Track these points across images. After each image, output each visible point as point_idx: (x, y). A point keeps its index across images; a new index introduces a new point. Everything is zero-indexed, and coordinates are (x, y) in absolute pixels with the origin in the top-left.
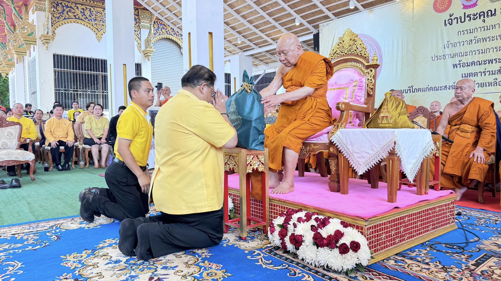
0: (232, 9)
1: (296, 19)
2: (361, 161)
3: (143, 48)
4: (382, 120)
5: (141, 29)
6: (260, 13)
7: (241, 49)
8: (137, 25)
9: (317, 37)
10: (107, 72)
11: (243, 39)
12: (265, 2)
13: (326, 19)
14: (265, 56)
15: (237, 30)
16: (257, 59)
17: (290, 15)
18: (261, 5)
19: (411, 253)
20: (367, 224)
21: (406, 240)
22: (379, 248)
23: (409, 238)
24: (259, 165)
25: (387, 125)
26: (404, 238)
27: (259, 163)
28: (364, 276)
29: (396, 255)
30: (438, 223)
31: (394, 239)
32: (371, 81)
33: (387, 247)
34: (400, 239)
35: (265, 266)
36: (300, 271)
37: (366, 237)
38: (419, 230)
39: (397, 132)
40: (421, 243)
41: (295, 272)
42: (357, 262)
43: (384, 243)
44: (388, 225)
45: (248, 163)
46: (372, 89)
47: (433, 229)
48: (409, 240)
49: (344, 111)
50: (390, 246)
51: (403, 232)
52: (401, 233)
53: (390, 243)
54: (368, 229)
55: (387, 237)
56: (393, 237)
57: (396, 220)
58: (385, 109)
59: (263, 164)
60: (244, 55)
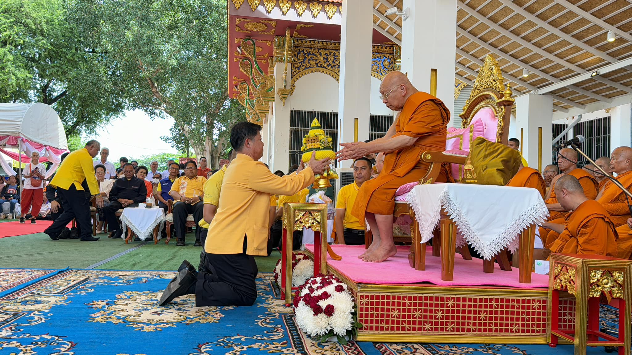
0: (507, 30)
1: (608, 33)
4: (466, 174)
6: (549, 31)
7: (533, 84)
10: (337, 128)
14: (573, 93)
15: (521, 59)
17: (597, 28)
19: (447, 348)
20: (359, 290)
21: (448, 331)
22: (385, 326)
23: (458, 330)
24: (313, 223)
25: (472, 181)
26: (445, 327)
27: (313, 221)
28: (337, 347)
29: (422, 344)
30: (538, 326)
31: (420, 323)
32: (500, 124)
33: (403, 329)
34: (434, 326)
35: (259, 323)
36: (282, 332)
37: (359, 306)
38: (485, 324)
39: (449, 187)
40: (486, 344)
41: (276, 331)
42: (329, 328)
43: (398, 322)
44: (407, 301)
45: (296, 220)
46: (501, 134)
47: (523, 331)
48: (458, 333)
49: (432, 163)
50: (410, 330)
51: (441, 319)
52: (438, 319)
53: (412, 326)
54: (362, 296)
55: (404, 316)
56: (417, 320)
57: (426, 298)
58: (469, 160)
59: (318, 222)
60: (539, 94)
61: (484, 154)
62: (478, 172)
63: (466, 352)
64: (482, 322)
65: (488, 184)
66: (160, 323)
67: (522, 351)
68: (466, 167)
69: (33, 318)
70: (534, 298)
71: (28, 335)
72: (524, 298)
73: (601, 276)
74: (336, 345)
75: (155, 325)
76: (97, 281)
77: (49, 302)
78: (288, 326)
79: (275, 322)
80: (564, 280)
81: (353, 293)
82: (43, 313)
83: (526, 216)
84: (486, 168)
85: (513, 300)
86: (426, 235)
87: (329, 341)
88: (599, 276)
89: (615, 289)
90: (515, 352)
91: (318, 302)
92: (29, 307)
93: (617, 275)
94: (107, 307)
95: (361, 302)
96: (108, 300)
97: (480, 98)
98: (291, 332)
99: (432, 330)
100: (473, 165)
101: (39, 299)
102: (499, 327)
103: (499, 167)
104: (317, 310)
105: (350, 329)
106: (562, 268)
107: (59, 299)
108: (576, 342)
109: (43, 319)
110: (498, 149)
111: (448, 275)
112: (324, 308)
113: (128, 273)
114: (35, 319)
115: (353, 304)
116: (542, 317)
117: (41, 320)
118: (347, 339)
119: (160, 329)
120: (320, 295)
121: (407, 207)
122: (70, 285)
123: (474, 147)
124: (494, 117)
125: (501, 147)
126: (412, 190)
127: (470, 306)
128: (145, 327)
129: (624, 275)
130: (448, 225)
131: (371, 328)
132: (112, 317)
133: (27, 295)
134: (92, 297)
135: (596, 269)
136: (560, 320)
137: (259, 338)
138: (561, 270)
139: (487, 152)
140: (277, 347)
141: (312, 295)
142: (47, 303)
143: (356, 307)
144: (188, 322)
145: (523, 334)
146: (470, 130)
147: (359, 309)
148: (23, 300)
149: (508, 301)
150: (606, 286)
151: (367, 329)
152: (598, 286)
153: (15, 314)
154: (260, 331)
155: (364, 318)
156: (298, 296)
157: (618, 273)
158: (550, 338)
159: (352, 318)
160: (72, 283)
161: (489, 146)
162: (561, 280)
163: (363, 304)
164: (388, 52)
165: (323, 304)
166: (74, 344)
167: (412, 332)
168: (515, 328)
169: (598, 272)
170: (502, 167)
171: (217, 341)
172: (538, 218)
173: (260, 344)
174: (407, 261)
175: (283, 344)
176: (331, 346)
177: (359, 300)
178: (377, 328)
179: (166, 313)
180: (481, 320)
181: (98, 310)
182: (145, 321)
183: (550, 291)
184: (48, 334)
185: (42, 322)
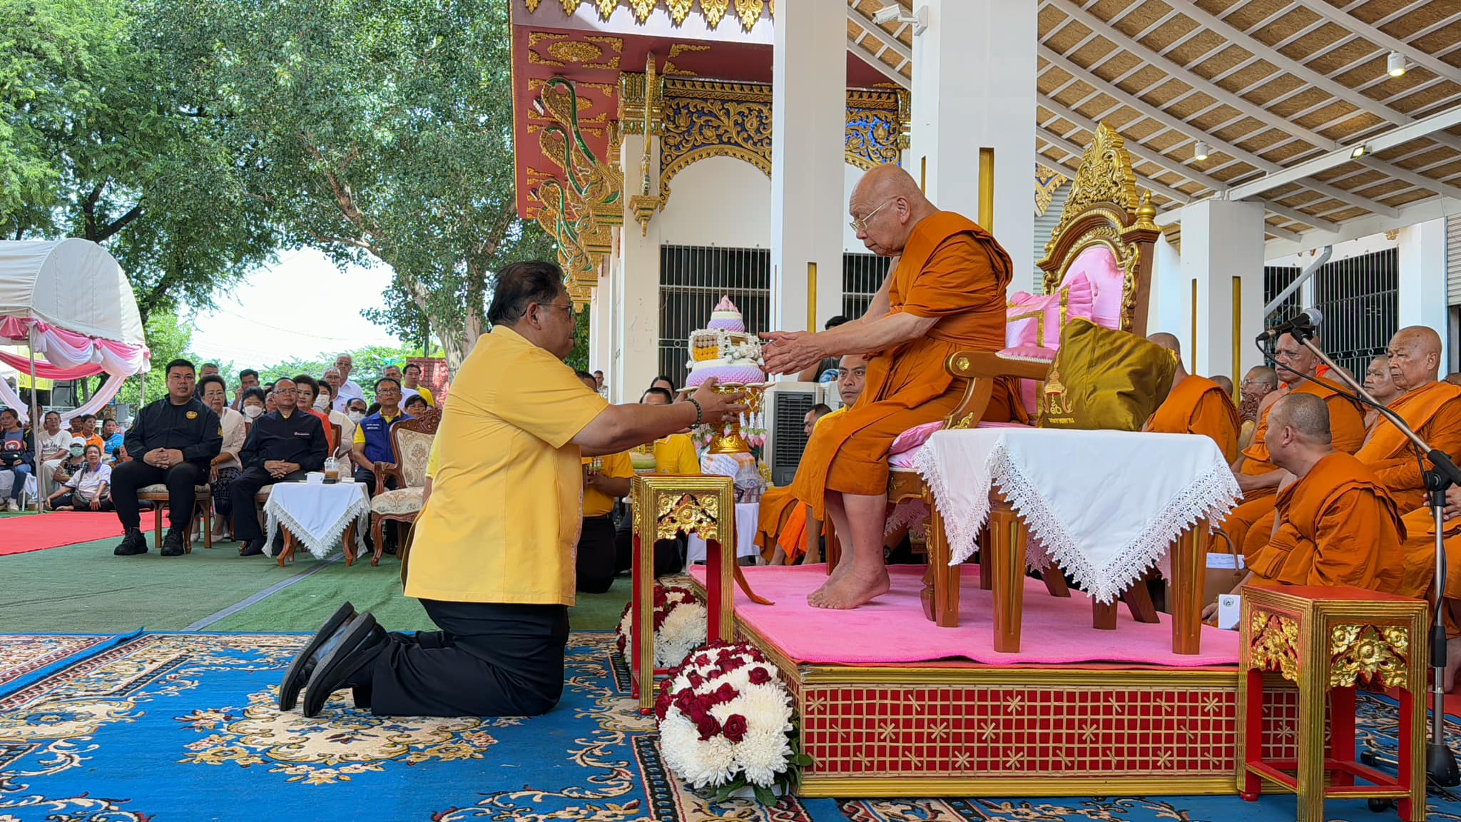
0: (1157, 51)
1: (1389, 56)
2: (960, 524)
4: (1050, 405)
6: (1253, 55)
7: (1219, 177)
10: (768, 287)
11: (1218, 147)
12: (1264, 14)
14: (1311, 195)
15: (1190, 118)
16: (1291, 210)
17: (1361, 45)
18: (1250, 25)
19: (1007, 808)
20: (803, 679)
21: (1010, 768)
22: (865, 760)
23: (1031, 766)
24: (700, 521)
25: (1063, 421)
26: (1001, 759)
27: (700, 516)
28: (753, 812)
29: (949, 800)
30: (1217, 752)
31: (944, 752)
32: (1128, 285)
33: (907, 766)
34: (976, 759)
35: (578, 756)
36: (628, 778)
37: (804, 716)
38: (1094, 752)
39: (1007, 438)
40: (1097, 797)
41: (616, 776)
42: (735, 770)
43: (894, 752)
44: (915, 703)
45: (661, 514)
46: (1131, 308)
47: (1181, 765)
48: (1032, 773)
49: (972, 379)
50: (921, 768)
51: (993, 741)
52: (985, 741)
53: (925, 759)
54: (810, 694)
55: (907, 737)
56: (939, 744)
57: (957, 695)
58: (1055, 372)
59: (713, 520)
60: (1232, 198)
61: (1088, 359)
62: (1076, 399)
63: (1050, 817)
64: (1088, 746)
65: (1100, 427)
66: (348, 763)
67: (1179, 813)
68: (1049, 389)
69: (54, 756)
70: (1206, 690)
71: (39, 798)
72: (1183, 690)
73: (1357, 638)
74: (753, 807)
75: (336, 767)
76: (208, 660)
77: (92, 715)
78: (643, 762)
79: (614, 754)
80: (1272, 648)
81: (790, 687)
82: (77, 743)
83: (1187, 500)
84: (1095, 390)
85: (1158, 695)
86: (962, 548)
87: (737, 799)
88: (1353, 637)
89: (1390, 667)
90: (1163, 814)
91: (709, 708)
92: (45, 730)
93: (1394, 634)
94: (226, 725)
95: (808, 706)
96: (228, 709)
97: (1085, 225)
98: (648, 779)
99: (972, 768)
100: (1064, 384)
101: (70, 709)
102: (1126, 758)
103: (1125, 386)
104: (707, 728)
105: (783, 770)
106: (1269, 620)
107: (116, 707)
108: (1301, 789)
109: (77, 759)
110: (1121, 346)
111: (1009, 640)
112: (722, 723)
113: (279, 641)
114: (56, 758)
115: (790, 712)
116: (1224, 732)
117: (72, 761)
118: (777, 792)
119: (347, 778)
120: (715, 691)
121: (916, 481)
122: (143, 673)
123: (1067, 341)
124: (1114, 269)
125: (1129, 340)
126: (928, 443)
127: (1058, 710)
128: (312, 774)
129: (1409, 634)
130: (1007, 524)
131: (833, 767)
132: (237, 749)
133: (42, 699)
134: (191, 702)
135: (1347, 621)
136: (1266, 739)
137: (575, 795)
138: (1266, 626)
139: (1097, 354)
140: (616, 815)
141: (697, 692)
142: (86, 719)
143: (798, 719)
144: (412, 758)
145: (1182, 772)
146: (1060, 299)
147: (803, 723)
148: (32, 712)
149: (1146, 696)
150: (1368, 661)
151: (823, 769)
152: (1350, 661)
153: (11, 749)
154: (578, 777)
155: (816, 744)
156: (666, 694)
157: (1395, 630)
158: (1244, 779)
159: (787, 744)
160: (149, 668)
161: (1101, 338)
162: (1266, 649)
163: (812, 712)
164: (886, 106)
165: (721, 713)
166: (145, 817)
167: (925, 772)
168: (1163, 759)
169: (1349, 628)
170: (1131, 389)
171: (476, 805)
172: (1214, 504)
173: (576, 809)
174: (917, 603)
175: (629, 808)
176: (739, 810)
177: (803, 704)
178: (845, 766)
179: (363, 738)
180: (1085, 742)
181: (205, 732)
182: (313, 757)
183: (1243, 673)
184: (85, 796)
185: (74, 768)
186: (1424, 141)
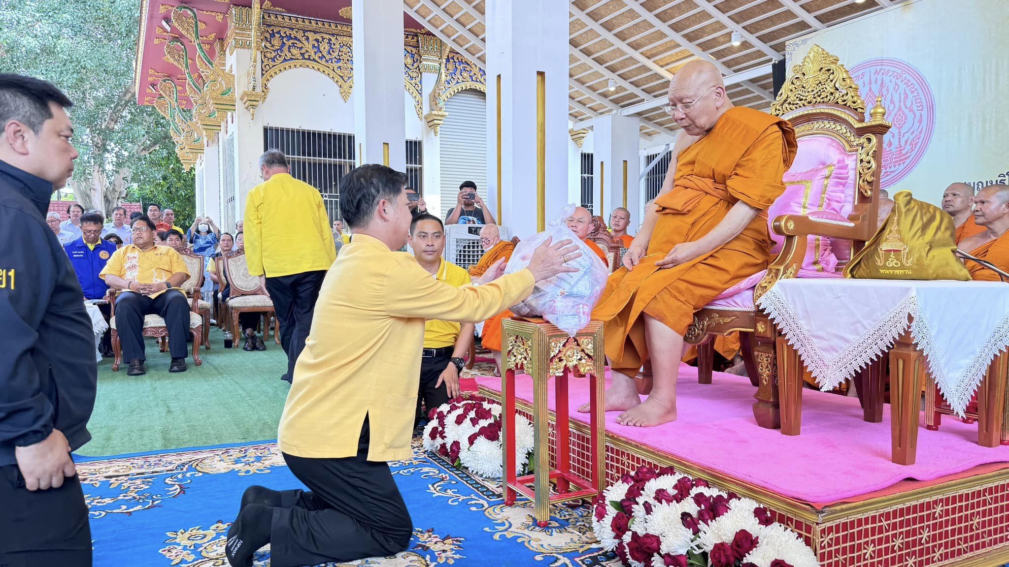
0: (596, 21)
1: (733, 34)
2: (828, 357)
3: (426, 110)
4: (886, 260)
5: (423, 74)
6: (654, 27)
7: (616, 102)
8: (416, 65)
9: (780, 70)
10: (354, 159)
11: (621, 82)
12: (665, 3)
13: (802, 30)
15: (607, 64)
16: (652, 122)
17: (717, 26)
18: (656, 9)
20: (820, 520)
24: (581, 359)
26: (931, 555)
27: (580, 355)
31: (901, 559)
32: (868, 165)
37: (819, 552)
38: (978, 537)
44: (884, 523)
45: (552, 355)
48: (946, 562)
51: (927, 543)
52: (923, 544)
54: (823, 532)
55: (880, 553)
56: (897, 554)
57: (915, 509)
58: (894, 233)
60: (622, 115)
64: (974, 533)
68: (887, 246)
84: (931, 248)
95: (821, 543)
123: (904, 209)
127: (960, 509)
147: (819, 558)
163: (824, 547)
177: (818, 541)
180: (973, 530)
186: (737, 85)
